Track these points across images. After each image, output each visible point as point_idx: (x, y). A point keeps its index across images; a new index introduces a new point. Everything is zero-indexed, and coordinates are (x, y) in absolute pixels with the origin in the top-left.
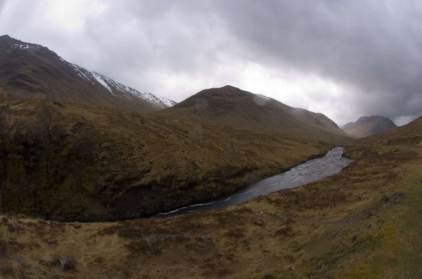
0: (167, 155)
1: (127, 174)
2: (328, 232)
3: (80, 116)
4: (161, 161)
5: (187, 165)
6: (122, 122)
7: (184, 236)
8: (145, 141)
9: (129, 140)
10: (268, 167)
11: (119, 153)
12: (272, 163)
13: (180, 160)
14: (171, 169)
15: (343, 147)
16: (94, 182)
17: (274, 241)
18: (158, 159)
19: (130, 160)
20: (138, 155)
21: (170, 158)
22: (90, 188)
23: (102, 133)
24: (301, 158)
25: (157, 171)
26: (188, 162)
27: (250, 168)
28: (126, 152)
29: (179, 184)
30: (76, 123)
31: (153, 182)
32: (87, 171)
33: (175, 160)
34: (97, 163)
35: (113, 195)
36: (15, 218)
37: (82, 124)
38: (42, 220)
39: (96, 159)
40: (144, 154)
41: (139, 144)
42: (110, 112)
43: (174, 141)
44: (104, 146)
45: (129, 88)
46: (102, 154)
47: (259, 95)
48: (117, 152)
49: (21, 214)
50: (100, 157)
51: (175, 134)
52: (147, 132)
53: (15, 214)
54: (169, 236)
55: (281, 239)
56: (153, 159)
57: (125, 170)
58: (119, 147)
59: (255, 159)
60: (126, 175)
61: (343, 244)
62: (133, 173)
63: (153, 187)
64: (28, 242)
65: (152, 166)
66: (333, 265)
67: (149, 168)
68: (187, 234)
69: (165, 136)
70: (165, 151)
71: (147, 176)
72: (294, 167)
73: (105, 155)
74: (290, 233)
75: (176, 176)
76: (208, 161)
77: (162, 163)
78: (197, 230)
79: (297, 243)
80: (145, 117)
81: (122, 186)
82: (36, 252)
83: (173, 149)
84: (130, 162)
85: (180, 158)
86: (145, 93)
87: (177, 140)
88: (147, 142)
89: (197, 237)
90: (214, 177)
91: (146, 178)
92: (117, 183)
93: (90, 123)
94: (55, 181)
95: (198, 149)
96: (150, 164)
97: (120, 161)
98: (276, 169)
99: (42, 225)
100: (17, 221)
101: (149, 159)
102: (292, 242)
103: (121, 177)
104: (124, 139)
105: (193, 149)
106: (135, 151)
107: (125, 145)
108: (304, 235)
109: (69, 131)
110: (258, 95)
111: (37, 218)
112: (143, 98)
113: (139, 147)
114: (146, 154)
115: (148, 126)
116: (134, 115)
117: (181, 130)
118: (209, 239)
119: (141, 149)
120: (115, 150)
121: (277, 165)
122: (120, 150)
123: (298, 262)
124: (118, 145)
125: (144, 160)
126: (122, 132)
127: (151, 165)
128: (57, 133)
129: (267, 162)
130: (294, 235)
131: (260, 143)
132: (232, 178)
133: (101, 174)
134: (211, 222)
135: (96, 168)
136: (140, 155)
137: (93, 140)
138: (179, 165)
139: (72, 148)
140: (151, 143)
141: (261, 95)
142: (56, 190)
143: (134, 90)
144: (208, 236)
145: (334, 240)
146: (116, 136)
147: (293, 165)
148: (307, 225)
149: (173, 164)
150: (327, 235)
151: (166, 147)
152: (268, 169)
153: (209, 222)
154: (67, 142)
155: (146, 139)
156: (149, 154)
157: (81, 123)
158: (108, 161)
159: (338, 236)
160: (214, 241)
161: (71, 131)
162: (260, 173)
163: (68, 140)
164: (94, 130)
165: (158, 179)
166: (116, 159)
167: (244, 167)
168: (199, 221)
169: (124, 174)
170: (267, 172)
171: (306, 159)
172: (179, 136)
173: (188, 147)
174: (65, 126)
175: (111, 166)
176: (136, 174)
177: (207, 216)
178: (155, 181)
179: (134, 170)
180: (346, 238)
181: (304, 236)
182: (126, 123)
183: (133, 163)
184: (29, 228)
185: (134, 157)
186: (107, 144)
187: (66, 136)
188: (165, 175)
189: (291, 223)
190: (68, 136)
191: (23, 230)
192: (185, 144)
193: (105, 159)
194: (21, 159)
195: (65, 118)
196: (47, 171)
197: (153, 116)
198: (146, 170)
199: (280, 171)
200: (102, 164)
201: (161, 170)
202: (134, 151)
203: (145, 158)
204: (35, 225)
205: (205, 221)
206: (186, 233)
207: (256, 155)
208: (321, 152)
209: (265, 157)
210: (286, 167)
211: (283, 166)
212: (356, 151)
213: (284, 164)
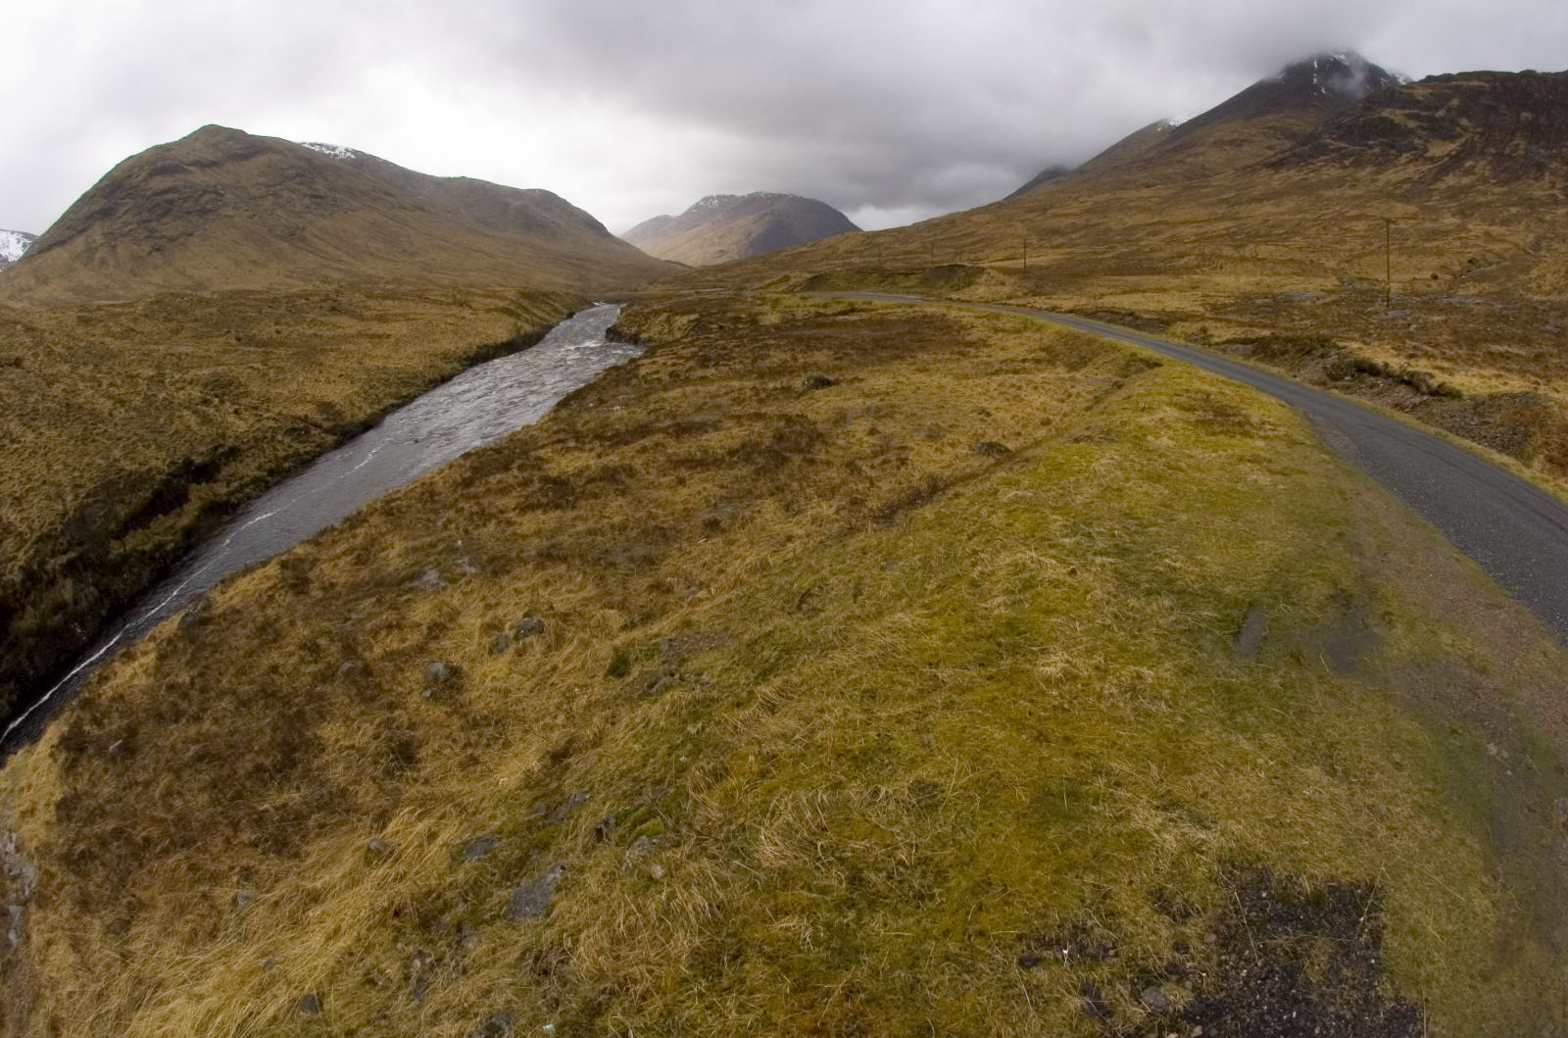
10: (286, 432)
12: (300, 410)
15: (617, 302)
24: (430, 367)
59: (236, 412)
72: (399, 406)
98: (317, 431)
121: (325, 416)
129: (285, 411)
147: (394, 401)
152: (287, 440)
162: (248, 468)
170: (281, 454)
171: (456, 365)
199: (335, 437)
207: (242, 390)
208: (518, 331)
209: (279, 391)
210: (361, 416)
211: (348, 414)
212: (666, 315)
213: (352, 404)
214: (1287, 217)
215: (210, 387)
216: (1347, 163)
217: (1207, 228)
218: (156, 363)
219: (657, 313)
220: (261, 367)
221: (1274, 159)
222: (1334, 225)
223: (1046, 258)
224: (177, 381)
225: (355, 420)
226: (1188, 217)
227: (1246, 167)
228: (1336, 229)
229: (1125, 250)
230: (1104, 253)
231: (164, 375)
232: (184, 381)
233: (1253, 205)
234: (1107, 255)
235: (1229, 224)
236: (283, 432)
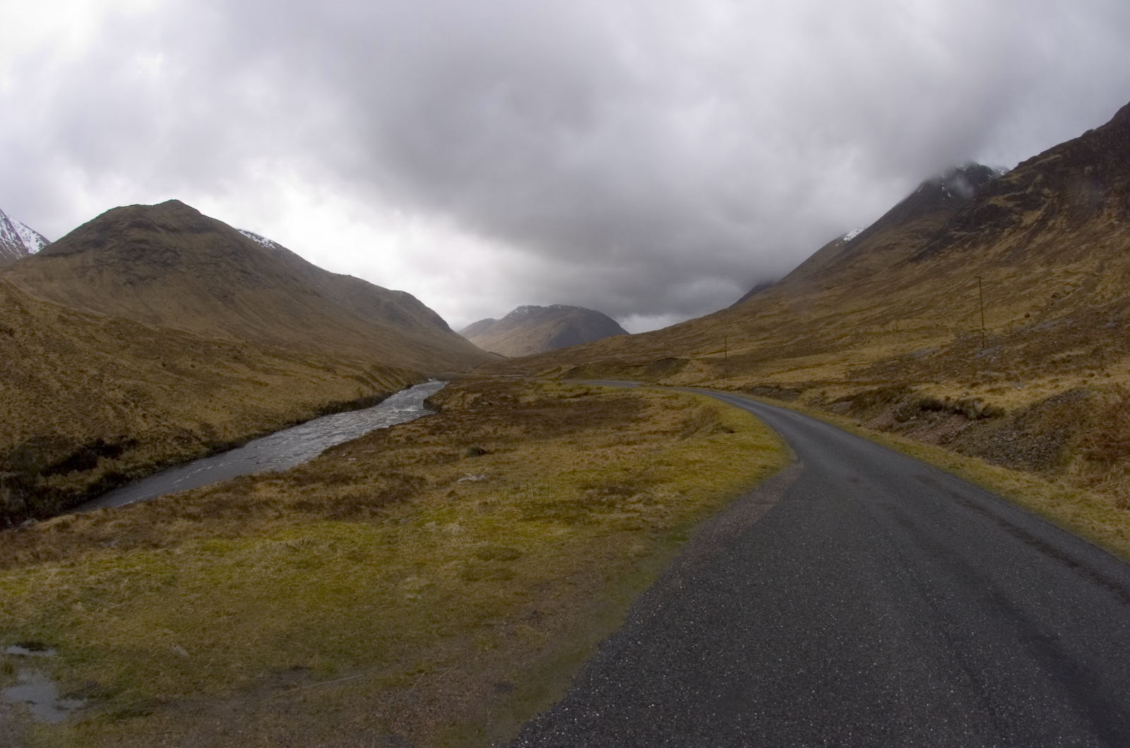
12: (188, 425)
47: (247, 233)
59: (144, 416)
72: (260, 436)
98: (197, 442)
110: (245, 232)
121: (204, 433)
129: (177, 424)
131: (193, 366)
141: (252, 234)
147: (257, 432)
152: (174, 443)
167: (95, 439)
199: (208, 449)
207: (151, 401)
209: (177, 408)
210: (230, 438)
211: (222, 435)
212: (462, 393)
213: (226, 428)
214: (925, 296)
215: (130, 394)
216: (966, 246)
217: (868, 314)
218: (100, 367)
220: (168, 389)
221: (916, 255)
222: (957, 296)
223: (747, 349)
224: (111, 383)
225: (225, 440)
226: (855, 308)
227: (895, 265)
228: (959, 298)
229: (803, 338)
230: (788, 341)
231: (103, 376)
232: (115, 385)
233: (902, 292)
234: (789, 343)
235: (883, 308)
236: (172, 438)
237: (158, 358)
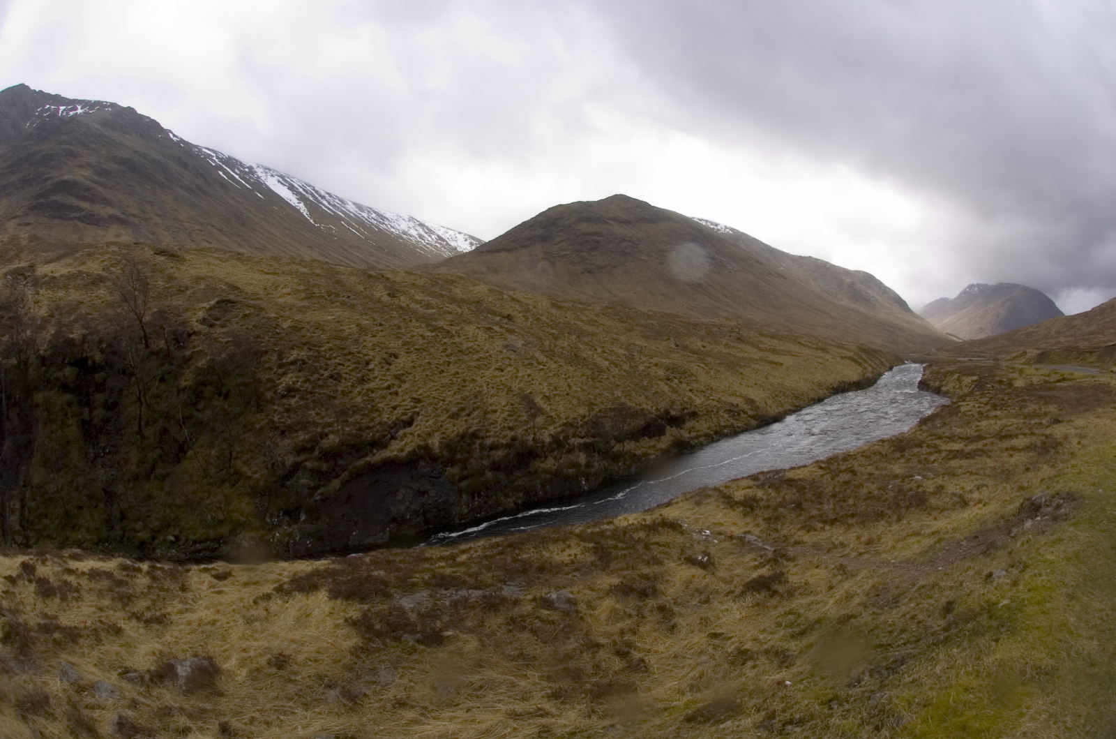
0: (459, 380)
1: (354, 431)
2: (881, 587)
3: (226, 284)
4: (444, 395)
5: (512, 405)
6: (338, 295)
7: (503, 593)
8: (400, 342)
9: (356, 341)
10: (726, 411)
11: (331, 377)
12: (733, 401)
13: (492, 391)
14: (469, 415)
16: (265, 455)
17: (738, 610)
18: (436, 390)
19: (359, 393)
20: (381, 380)
21: (465, 387)
22: (256, 472)
23: (286, 324)
24: (812, 389)
25: (431, 422)
26: (515, 398)
27: (678, 414)
28: (350, 375)
29: (489, 456)
30: (216, 300)
31: (422, 451)
32: (245, 426)
33: (479, 392)
34: (274, 404)
35: (315, 488)
36: (56, 560)
37: (233, 302)
38: (129, 562)
39: (269, 395)
40: (397, 377)
41: (384, 351)
42: (305, 270)
43: (476, 343)
44: (292, 358)
45: (355, 204)
46: (287, 379)
47: (701, 220)
48: (325, 375)
49: (71, 548)
50: (281, 389)
51: (478, 323)
52: (404, 319)
53: (55, 550)
54: (463, 593)
55: (758, 604)
56: (421, 391)
57: (348, 421)
58: (330, 359)
59: (691, 390)
60: (349, 435)
61: (919, 622)
62: (368, 428)
63: (422, 463)
64: (89, 624)
65: (417, 410)
66: (891, 677)
67: (409, 414)
68: (511, 588)
69: (454, 329)
70: (453, 369)
71: (405, 435)
72: (794, 412)
73: (294, 383)
74: (781, 589)
75: (482, 434)
76: (568, 394)
77: (444, 401)
78: (538, 578)
79: (799, 616)
80: (398, 279)
81: (340, 462)
82: (111, 647)
83: (473, 364)
84: (359, 399)
85: (493, 388)
86: (398, 215)
87: (486, 339)
88: (405, 345)
89: (538, 595)
90: (582, 438)
91: (404, 442)
92: (328, 455)
93: (252, 300)
94: (161, 456)
95: (539, 363)
96: (412, 404)
97: (334, 398)
98: (746, 415)
99: (128, 575)
100: (59, 569)
101: (411, 391)
102: (785, 613)
103: (337, 441)
104: (343, 339)
105: (527, 362)
106: (373, 369)
107: (345, 355)
108: (818, 594)
109: (197, 324)
111: (113, 556)
112: (392, 230)
113: (384, 359)
114: (404, 378)
115: (408, 302)
116: (371, 276)
117: (494, 313)
118: (569, 601)
119: (390, 364)
120: (321, 368)
121: (749, 407)
122: (334, 369)
123: (801, 666)
124: (328, 356)
125: (396, 394)
126: (339, 322)
127: (416, 407)
128: (164, 329)
129: (723, 398)
130: (791, 594)
131: (704, 347)
132: (630, 440)
133: (283, 432)
134: (576, 555)
135: (270, 417)
136: (387, 380)
137: (263, 344)
138: (491, 405)
139: (206, 367)
140: (417, 347)
141: (707, 221)
142: (164, 480)
143: (370, 210)
144: (566, 593)
145: (894, 612)
146: (321, 332)
147: (790, 407)
148: (826, 568)
149: (475, 403)
150: (878, 595)
151: (456, 358)
152: (726, 416)
153: (570, 555)
154: (193, 352)
155: (401, 338)
156: (410, 377)
157: (229, 301)
158: (302, 398)
159: (906, 600)
160: (582, 607)
161: (201, 324)
162: (702, 426)
163: (194, 347)
164: (263, 318)
165: (435, 442)
166: (324, 393)
167: (662, 410)
168: (544, 553)
169: (346, 433)
170: (723, 424)
171: (825, 391)
172: (489, 329)
173: (513, 357)
174: (187, 310)
175: (310, 413)
176: (377, 432)
177: (564, 541)
178: (426, 448)
179: (372, 420)
180: (926, 605)
181: (818, 598)
182: (349, 297)
183: (368, 400)
184: (93, 585)
185: (372, 385)
186: (298, 354)
187: (190, 335)
188: (453, 432)
189: (785, 562)
190: (193, 337)
191: (77, 590)
192: (505, 351)
193: (293, 394)
194: (69, 404)
195: (187, 288)
196: (140, 430)
197: (421, 277)
198: (403, 421)
199: (756, 422)
200: (286, 406)
201: (442, 419)
202: (369, 370)
203: (400, 387)
204: (109, 575)
205: (558, 554)
206: (509, 585)
207: (693, 378)
208: (864, 375)
209: (718, 385)
210: (772, 413)
211: (764, 409)
212: (957, 375)
213: (766, 404)
215: (671, 372)
219: (952, 373)
220: (705, 367)
224: (646, 362)
225: (768, 413)
232: (651, 364)
236: (723, 410)
237: (669, 339)
